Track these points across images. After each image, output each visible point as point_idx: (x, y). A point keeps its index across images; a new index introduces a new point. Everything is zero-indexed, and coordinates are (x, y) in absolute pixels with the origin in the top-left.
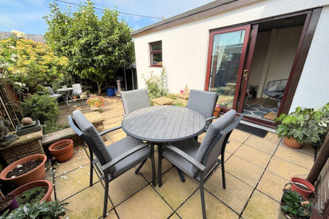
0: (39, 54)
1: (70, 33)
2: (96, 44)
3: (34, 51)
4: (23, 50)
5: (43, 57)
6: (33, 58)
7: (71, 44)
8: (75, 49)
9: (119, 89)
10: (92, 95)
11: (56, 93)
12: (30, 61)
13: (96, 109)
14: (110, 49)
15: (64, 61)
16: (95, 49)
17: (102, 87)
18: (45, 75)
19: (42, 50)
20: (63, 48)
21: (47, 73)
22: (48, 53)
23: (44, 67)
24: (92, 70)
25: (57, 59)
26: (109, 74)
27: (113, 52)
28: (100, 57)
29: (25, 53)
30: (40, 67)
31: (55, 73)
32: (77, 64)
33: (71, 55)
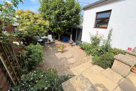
0: (35, 18)
1: (51, 8)
2: (63, 14)
3: (33, 17)
4: (27, 16)
5: (37, 21)
6: (32, 21)
7: (51, 14)
8: (53, 17)
9: (71, 39)
10: (56, 41)
11: (40, 39)
12: (30, 22)
13: (61, 51)
14: (70, 17)
15: (47, 23)
16: (62, 17)
17: (60, 37)
18: (37, 31)
19: (37, 16)
20: (46, 16)
21: (38, 30)
22: (39, 18)
23: (37, 26)
24: (59, 28)
25: (44, 22)
26: (66, 30)
27: (70, 19)
28: (64, 21)
29: (28, 18)
30: (35, 26)
31: (42, 30)
32: (52, 25)
33: (50, 20)
